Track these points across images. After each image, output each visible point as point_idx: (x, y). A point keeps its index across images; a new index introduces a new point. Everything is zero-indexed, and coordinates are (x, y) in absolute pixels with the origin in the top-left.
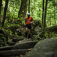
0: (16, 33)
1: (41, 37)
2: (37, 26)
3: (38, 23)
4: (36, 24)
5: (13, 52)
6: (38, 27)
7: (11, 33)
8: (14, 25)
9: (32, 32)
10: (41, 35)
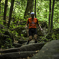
0: (22, 35)
4: (42, 25)
5: (20, 54)
6: (45, 28)
7: (17, 35)
8: (20, 26)
9: (39, 33)
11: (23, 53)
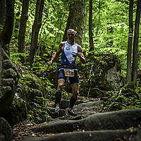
1: (127, 96)
2: (112, 67)
3: (115, 62)
6: (113, 71)
9: (100, 82)
10: (127, 91)
11: (98, 134)
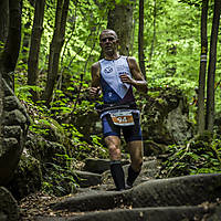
0: (95, 138)
3: (179, 100)
4: (168, 100)
5: (141, 214)
6: (177, 113)
7: (76, 139)
8: (86, 106)
9: (156, 132)
